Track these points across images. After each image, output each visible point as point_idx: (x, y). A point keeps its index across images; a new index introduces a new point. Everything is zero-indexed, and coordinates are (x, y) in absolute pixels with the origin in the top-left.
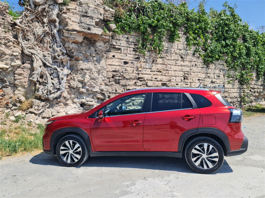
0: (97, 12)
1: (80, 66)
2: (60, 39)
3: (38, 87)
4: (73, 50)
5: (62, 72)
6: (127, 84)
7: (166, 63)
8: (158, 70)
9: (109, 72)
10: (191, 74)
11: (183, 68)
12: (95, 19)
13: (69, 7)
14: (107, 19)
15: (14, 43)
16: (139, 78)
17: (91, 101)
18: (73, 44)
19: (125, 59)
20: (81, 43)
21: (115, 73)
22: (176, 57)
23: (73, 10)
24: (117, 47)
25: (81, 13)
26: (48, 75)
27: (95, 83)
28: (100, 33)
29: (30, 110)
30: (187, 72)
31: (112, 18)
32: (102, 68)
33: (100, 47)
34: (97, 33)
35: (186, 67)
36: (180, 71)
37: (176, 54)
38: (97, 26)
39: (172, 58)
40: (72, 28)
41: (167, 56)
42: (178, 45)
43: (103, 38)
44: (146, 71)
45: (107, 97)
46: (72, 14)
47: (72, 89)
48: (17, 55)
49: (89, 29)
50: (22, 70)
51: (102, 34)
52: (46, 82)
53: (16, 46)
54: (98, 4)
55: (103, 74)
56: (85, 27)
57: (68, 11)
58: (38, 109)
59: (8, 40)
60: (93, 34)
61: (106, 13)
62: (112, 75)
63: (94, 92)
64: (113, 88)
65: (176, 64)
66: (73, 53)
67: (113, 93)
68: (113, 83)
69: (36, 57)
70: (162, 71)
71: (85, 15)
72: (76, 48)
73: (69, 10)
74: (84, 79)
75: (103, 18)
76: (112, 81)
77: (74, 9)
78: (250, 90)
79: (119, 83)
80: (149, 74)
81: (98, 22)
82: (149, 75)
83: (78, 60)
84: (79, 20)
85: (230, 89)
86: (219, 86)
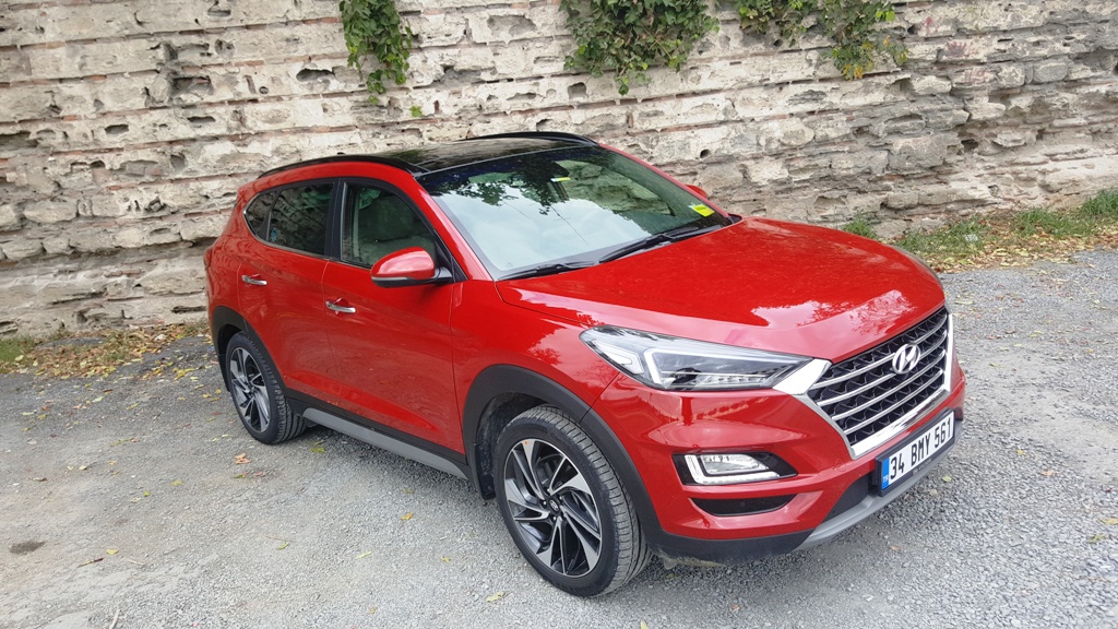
36: (128, 37)
85: (650, 108)
86: (531, 95)
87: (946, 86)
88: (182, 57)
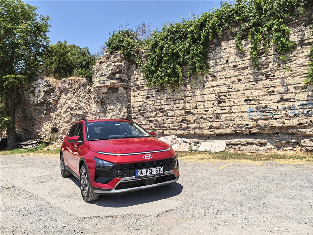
0: (108, 70)
6: (150, 116)
8: (179, 98)
9: (135, 108)
12: (107, 75)
14: (115, 72)
16: (160, 110)
18: (103, 94)
25: (99, 75)
28: (110, 83)
34: (108, 84)
38: (108, 80)
40: (96, 86)
46: (96, 78)
49: (104, 83)
55: (123, 111)
56: (102, 83)
62: (138, 110)
64: (138, 120)
68: (140, 116)
70: (184, 98)
71: (102, 75)
75: (111, 72)
76: (138, 115)
80: (169, 104)
84: (99, 80)
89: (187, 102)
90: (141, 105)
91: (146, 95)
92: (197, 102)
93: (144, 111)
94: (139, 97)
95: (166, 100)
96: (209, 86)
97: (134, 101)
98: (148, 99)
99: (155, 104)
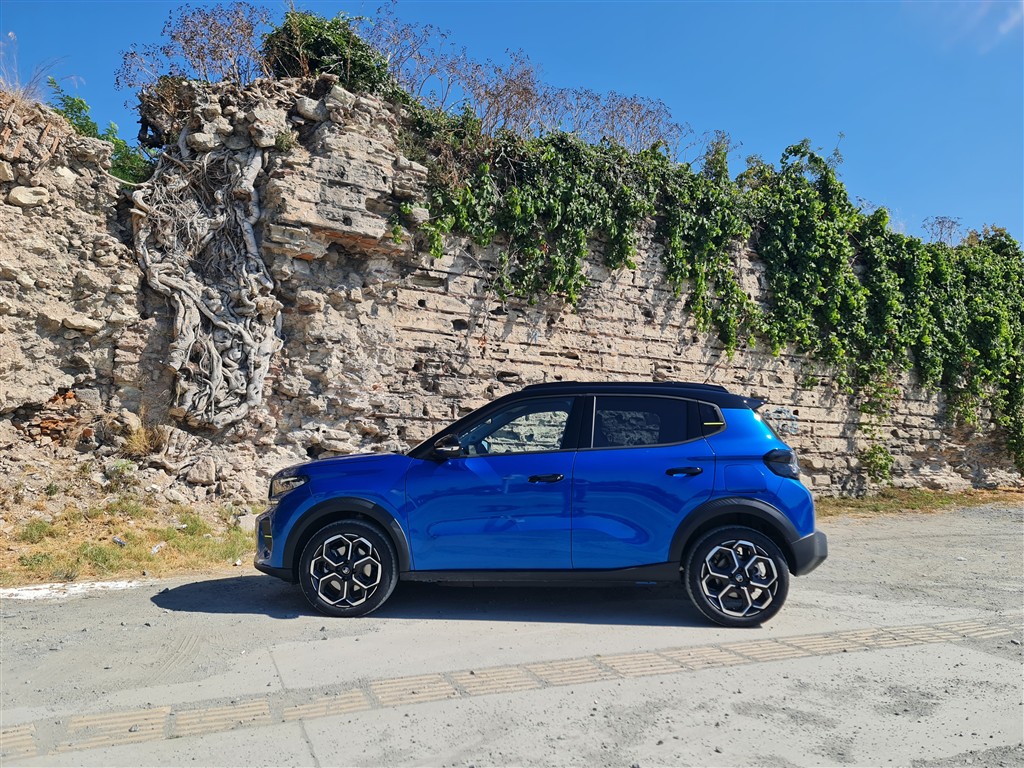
0: (373, 172)
1: (312, 329)
2: (258, 247)
3: (183, 389)
4: (294, 281)
5: (256, 345)
6: (464, 392)
7: (593, 329)
8: (565, 351)
9: (404, 353)
10: (679, 370)
11: (652, 347)
12: (367, 191)
13: (291, 159)
14: (403, 193)
15: (121, 257)
16: (501, 376)
17: (340, 440)
18: (295, 262)
19: (458, 313)
20: (322, 261)
21: (423, 356)
22: (627, 312)
23: (303, 168)
24: (432, 274)
25: (324, 175)
26: (215, 353)
27: (357, 383)
28: (380, 233)
29: (155, 457)
30: (663, 360)
31: (417, 190)
32: (381, 336)
33: (378, 275)
34: (371, 232)
35: (660, 344)
36: (642, 357)
37: (628, 301)
38: (371, 214)
39: (616, 315)
40: (295, 219)
41: (596, 306)
42: (633, 273)
43: (389, 247)
44: (524, 351)
45: (396, 430)
46: (298, 179)
47: (284, 398)
48: (128, 293)
49: (347, 221)
50: (138, 335)
51: (387, 235)
52: (207, 373)
53: (127, 265)
54: (377, 151)
55: (386, 357)
56: (336, 215)
57: (288, 170)
58: (177, 457)
59: (106, 249)
60: (359, 234)
61: (402, 175)
62: (413, 362)
63: (353, 412)
64: (414, 401)
65: (627, 333)
66: (293, 290)
67: (414, 419)
68: (418, 385)
69: (185, 298)
70: (579, 355)
71: (338, 181)
72: (304, 275)
73: (292, 168)
74: (325, 369)
75: (389, 188)
76: (413, 381)
77: (305, 164)
78: (894, 433)
79: (434, 388)
80: (534, 363)
81: (377, 201)
82: (538, 367)
83: (307, 313)
84: (318, 196)
85: (819, 425)
86: (780, 412)
87: (908, 436)
88: (659, 370)
89: (585, 367)
90: (432, 345)
91: (452, 313)
92: (610, 371)
93: (441, 371)
94: (423, 313)
95: (525, 347)
96: (637, 335)
97: (400, 324)
98: (459, 329)
99: (487, 353)
